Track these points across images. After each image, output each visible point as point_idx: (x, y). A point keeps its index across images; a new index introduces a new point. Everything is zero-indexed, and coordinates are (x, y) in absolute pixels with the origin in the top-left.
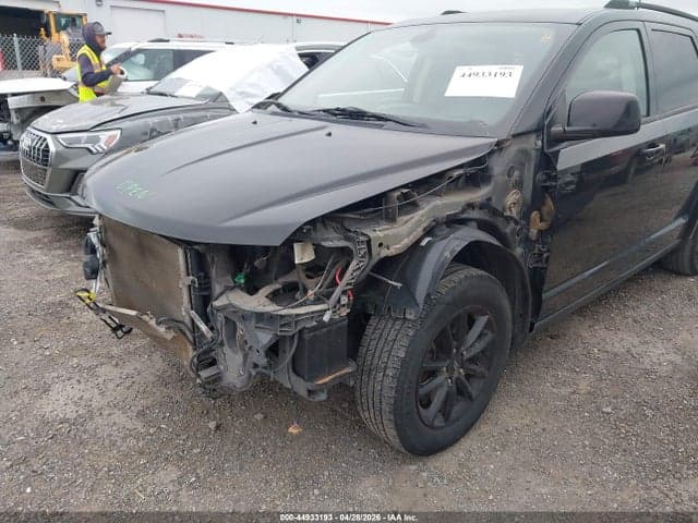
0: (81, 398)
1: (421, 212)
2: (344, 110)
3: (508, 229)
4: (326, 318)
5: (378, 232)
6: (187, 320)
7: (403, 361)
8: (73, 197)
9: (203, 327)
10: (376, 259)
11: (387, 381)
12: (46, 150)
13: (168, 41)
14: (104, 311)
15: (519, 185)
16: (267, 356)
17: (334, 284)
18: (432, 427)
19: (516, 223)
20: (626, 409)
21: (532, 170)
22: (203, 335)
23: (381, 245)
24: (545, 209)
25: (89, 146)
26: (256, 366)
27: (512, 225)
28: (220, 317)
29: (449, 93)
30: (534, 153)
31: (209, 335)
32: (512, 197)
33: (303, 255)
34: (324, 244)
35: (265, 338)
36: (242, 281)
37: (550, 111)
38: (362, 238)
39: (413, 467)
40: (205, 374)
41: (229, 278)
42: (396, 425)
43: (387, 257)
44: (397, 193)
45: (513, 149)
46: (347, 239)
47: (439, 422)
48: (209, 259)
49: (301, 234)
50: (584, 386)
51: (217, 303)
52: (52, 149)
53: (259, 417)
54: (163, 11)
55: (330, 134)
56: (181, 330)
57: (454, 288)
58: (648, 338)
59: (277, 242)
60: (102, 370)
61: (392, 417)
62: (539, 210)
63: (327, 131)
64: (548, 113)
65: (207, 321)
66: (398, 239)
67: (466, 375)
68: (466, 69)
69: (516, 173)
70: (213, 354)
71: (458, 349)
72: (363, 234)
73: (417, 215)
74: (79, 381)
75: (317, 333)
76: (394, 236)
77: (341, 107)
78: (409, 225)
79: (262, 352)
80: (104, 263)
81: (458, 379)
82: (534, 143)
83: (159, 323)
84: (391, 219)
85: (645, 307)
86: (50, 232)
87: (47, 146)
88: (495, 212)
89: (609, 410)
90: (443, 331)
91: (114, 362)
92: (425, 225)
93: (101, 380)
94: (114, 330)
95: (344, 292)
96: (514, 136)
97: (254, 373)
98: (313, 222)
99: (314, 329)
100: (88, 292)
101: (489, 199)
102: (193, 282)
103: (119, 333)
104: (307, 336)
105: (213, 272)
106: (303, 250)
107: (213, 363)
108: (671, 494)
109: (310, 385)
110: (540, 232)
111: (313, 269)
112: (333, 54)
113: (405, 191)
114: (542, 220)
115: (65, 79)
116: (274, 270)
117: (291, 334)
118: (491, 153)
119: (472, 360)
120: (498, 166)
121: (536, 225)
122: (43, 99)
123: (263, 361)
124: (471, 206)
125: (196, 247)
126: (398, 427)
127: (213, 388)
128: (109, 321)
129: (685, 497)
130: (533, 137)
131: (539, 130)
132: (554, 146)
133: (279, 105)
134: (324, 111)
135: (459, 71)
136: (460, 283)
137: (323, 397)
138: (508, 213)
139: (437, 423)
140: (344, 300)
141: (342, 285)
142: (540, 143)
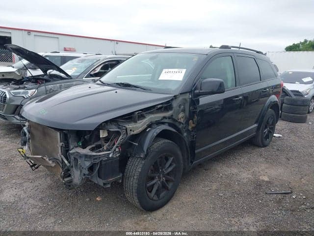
0: (16, 194)
1: (146, 119)
2: (123, 84)
3: (180, 127)
4: (110, 156)
5: (130, 126)
6: (60, 159)
7: (140, 173)
8: (15, 116)
9: (66, 162)
10: (129, 135)
11: (135, 181)
12: (5, 97)
13: (59, 52)
14: (28, 158)
15: (184, 111)
16: (89, 171)
17: (114, 144)
18: (152, 199)
19: (183, 124)
20: (228, 194)
21: (188, 106)
22: (66, 165)
23: (131, 130)
24: (194, 120)
25: (24, 95)
26: (84, 175)
27: (182, 125)
28: (72, 158)
29: (160, 78)
30: (189, 100)
31: (68, 164)
32: (181, 115)
33: (103, 134)
34: (110, 130)
35: (88, 164)
36: (81, 144)
37: (195, 84)
38: (124, 128)
39: (145, 216)
40: (66, 179)
41: (76, 143)
42: (138, 198)
43: (133, 135)
44: (137, 113)
45: (181, 98)
46: (119, 128)
47: (155, 198)
48: (69, 136)
49: (101, 126)
50: (214, 187)
51: (71, 152)
52: (8, 96)
53: (88, 199)
54: (58, 38)
55: (116, 92)
56: (58, 163)
57: (159, 146)
58: (242, 170)
59: (92, 129)
60: (25, 184)
61: (136, 195)
62: (192, 120)
63: (115, 91)
64: (194, 86)
65: (67, 159)
66: (137, 128)
67: (166, 181)
68: (167, 70)
69: (182, 107)
70: (69, 172)
71: (162, 169)
72: (124, 127)
73: (145, 120)
74: (16, 189)
75: (107, 162)
76: (136, 127)
77: (122, 82)
78: (142, 123)
79: (87, 170)
80: (29, 139)
81: (162, 182)
82: (188, 96)
83: (49, 160)
84: (135, 122)
85: (243, 158)
86: (4, 131)
87: (6, 95)
88: (174, 120)
89: (222, 195)
90: (156, 163)
91: (30, 181)
92: (147, 124)
93: (24, 188)
94: (31, 166)
95: (117, 147)
96: (181, 94)
97: (84, 177)
98: (106, 122)
99: (106, 160)
100: (23, 149)
101: (172, 116)
102: (63, 145)
103: (33, 168)
104: (103, 163)
105: (70, 141)
106: (103, 132)
107: (70, 176)
108: (238, 222)
109: (104, 181)
110: (193, 128)
111: (107, 139)
112: (125, 60)
113: (140, 112)
114: (193, 123)
115: (13, 67)
116: (93, 140)
117: (97, 162)
118: (172, 100)
119: (168, 174)
120: (175, 104)
121: (191, 125)
122: (3, 76)
123: (87, 172)
124: (165, 118)
125: (64, 131)
126: (139, 198)
127: (69, 185)
128: (29, 162)
129: (243, 223)
130: (188, 94)
131: (190, 92)
132: (197, 97)
133: (100, 81)
134: (117, 84)
135: (164, 71)
136: (161, 145)
137: (109, 186)
138: (180, 121)
139: (154, 198)
140: (117, 150)
141: (116, 144)
142: (191, 96)
